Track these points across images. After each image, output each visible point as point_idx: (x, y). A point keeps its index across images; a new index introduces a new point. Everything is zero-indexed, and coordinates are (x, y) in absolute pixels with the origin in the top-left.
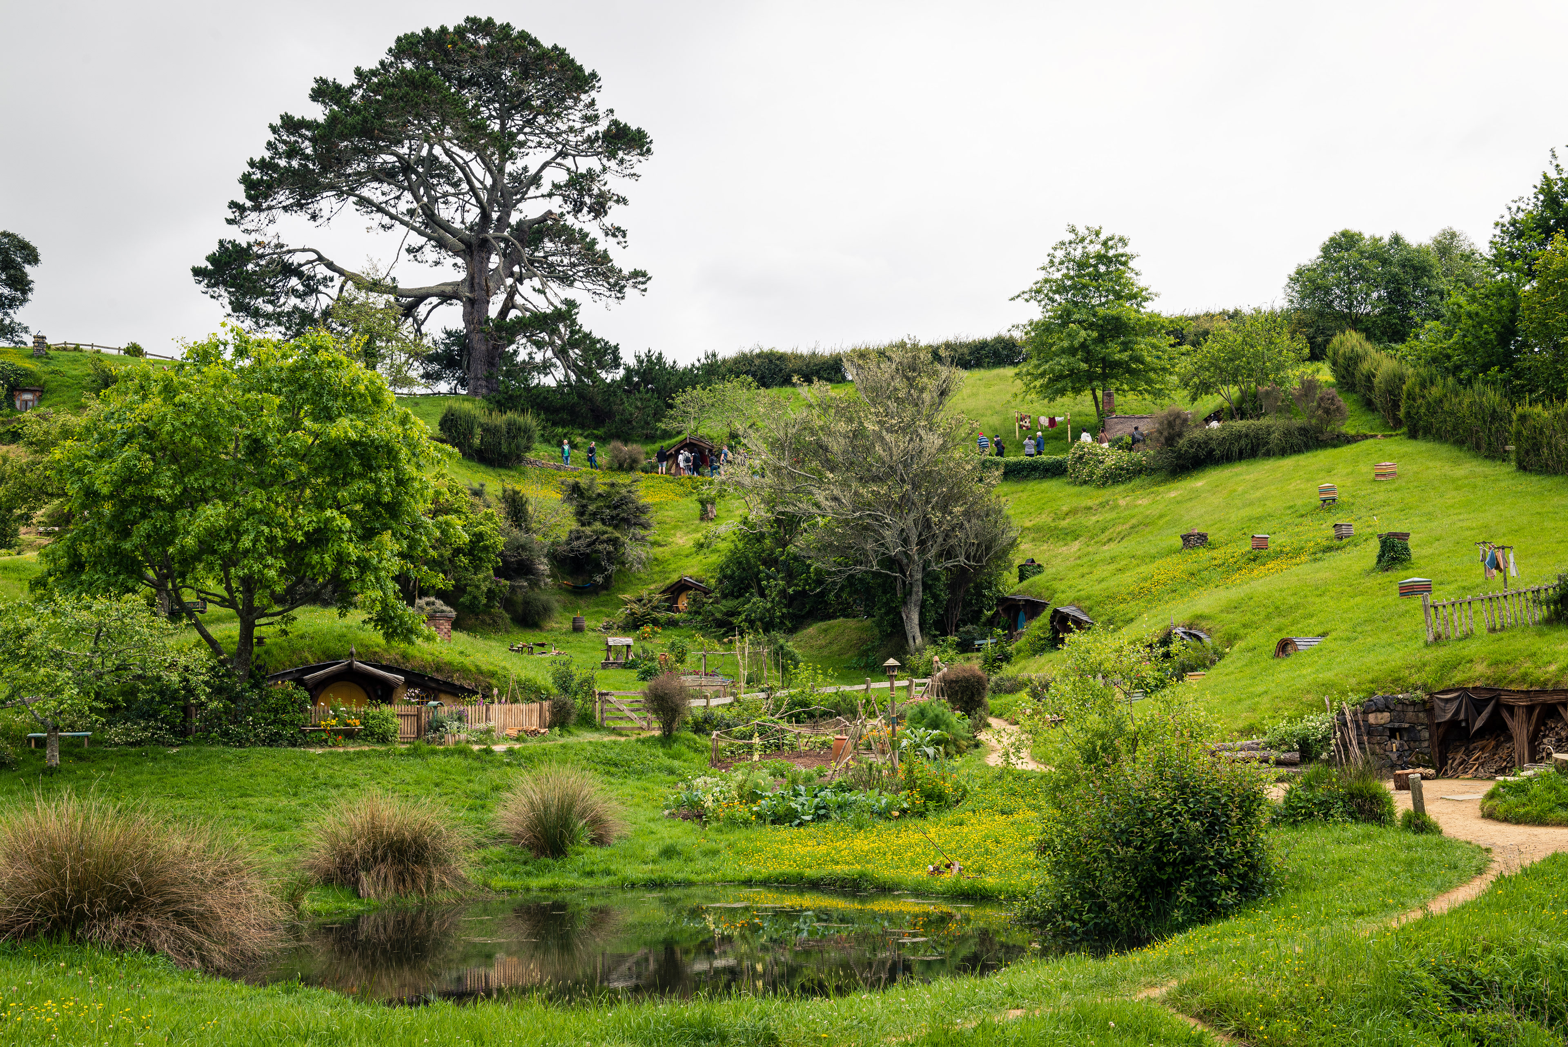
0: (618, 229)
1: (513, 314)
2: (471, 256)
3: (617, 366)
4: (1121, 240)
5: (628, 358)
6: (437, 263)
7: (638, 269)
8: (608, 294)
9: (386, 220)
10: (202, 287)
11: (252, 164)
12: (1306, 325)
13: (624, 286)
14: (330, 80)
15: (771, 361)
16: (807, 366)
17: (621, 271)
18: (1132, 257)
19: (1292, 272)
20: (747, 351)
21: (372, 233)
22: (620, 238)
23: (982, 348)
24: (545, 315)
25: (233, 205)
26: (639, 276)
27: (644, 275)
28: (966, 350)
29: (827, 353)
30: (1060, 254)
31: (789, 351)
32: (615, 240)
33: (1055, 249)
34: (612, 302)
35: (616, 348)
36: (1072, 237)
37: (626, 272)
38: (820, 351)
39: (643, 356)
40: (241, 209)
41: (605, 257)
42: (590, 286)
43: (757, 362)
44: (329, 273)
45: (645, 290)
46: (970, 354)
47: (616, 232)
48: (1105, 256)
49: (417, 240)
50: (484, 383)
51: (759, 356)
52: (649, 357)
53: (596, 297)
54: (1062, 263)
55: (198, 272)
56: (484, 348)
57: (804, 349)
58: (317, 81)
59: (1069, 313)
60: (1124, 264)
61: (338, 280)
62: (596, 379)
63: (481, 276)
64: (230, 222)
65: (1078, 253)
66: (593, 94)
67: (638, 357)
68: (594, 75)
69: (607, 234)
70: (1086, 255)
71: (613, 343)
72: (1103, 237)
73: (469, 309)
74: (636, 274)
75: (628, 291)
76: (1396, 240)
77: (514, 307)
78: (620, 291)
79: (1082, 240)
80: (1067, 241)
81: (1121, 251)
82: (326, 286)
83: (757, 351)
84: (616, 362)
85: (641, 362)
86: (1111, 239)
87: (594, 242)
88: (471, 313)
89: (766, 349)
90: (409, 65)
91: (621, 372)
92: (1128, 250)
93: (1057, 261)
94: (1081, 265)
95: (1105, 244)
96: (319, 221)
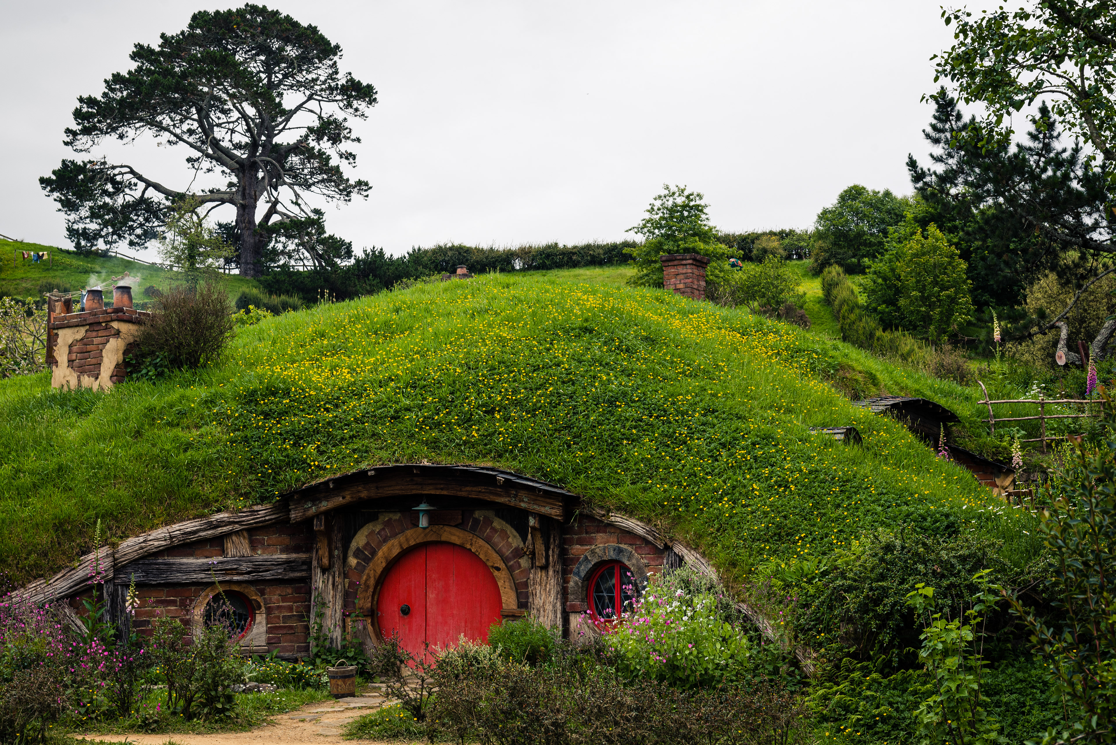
0: (351, 154)
1: (275, 218)
2: (244, 173)
3: (350, 257)
4: (698, 195)
5: (358, 252)
6: (209, 170)
7: (362, 179)
8: (338, 196)
9: (173, 138)
10: (46, 192)
11: (81, 100)
12: (825, 251)
13: (350, 192)
14: (146, 45)
15: (460, 253)
16: (487, 258)
17: (348, 180)
18: (706, 206)
19: (820, 211)
20: (442, 244)
21: (161, 147)
22: (351, 160)
23: (613, 250)
24: (302, 223)
25: (68, 131)
26: (362, 185)
27: (366, 184)
28: (601, 251)
29: (501, 249)
30: (658, 203)
31: (474, 246)
32: (347, 162)
33: (655, 199)
34: (342, 203)
35: (350, 244)
36: (667, 192)
37: (352, 182)
38: (496, 247)
39: (369, 251)
40: (74, 134)
41: (336, 170)
42: (325, 191)
43: (450, 253)
44: (134, 180)
45: (367, 196)
46: (604, 254)
47: (349, 156)
48: (688, 205)
49: (196, 154)
50: (252, 267)
51: (452, 248)
52: (373, 251)
53: (329, 199)
54: (659, 209)
55: (44, 182)
56: (252, 241)
57: (485, 245)
58: (136, 46)
59: (661, 244)
60: (701, 211)
61: (141, 185)
62: (334, 265)
63: (250, 188)
64: (66, 144)
65: (670, 204)
66: (336, 58)
67: (365, 251)
68: (337, 47)
69: (341, 157)
70: (675, 205)
71: (347, 241)
72: (686, 193)
73: (241, 212)
74: (359, 183)
75: (354, 196)
76: (887, 194)
77: (276, 212)
78: (347, 195)
79: (674, 194)
80: (662, 194)
81: (698, 202)
82: (131, 189)
83: (449, 245)
84: (349, 254)
85: (367, 255)
86: (692, 195)
87: (328, 158)
88: (243, 215)
89: (456, 243)
90: (198, 31)
91: (353, 261)
92: (702, 202)
93: (656, 208)
94: (672, 211)
95: (688, 197)
96: (125, 140)
